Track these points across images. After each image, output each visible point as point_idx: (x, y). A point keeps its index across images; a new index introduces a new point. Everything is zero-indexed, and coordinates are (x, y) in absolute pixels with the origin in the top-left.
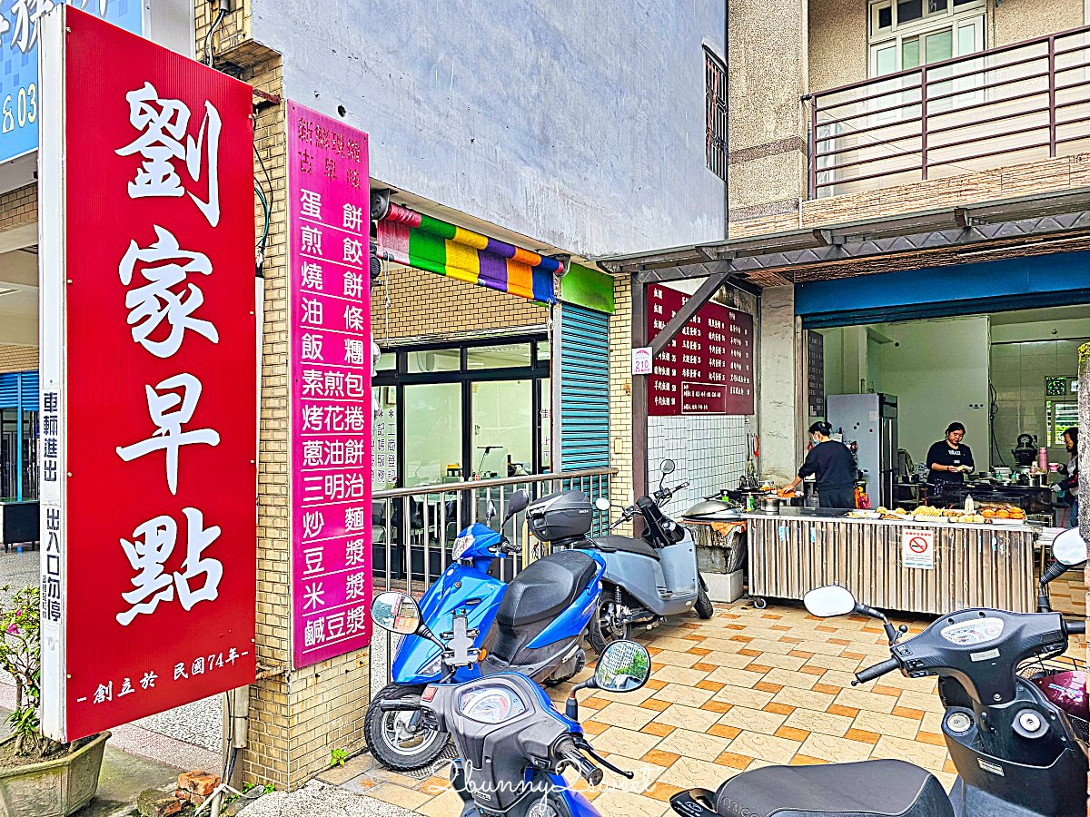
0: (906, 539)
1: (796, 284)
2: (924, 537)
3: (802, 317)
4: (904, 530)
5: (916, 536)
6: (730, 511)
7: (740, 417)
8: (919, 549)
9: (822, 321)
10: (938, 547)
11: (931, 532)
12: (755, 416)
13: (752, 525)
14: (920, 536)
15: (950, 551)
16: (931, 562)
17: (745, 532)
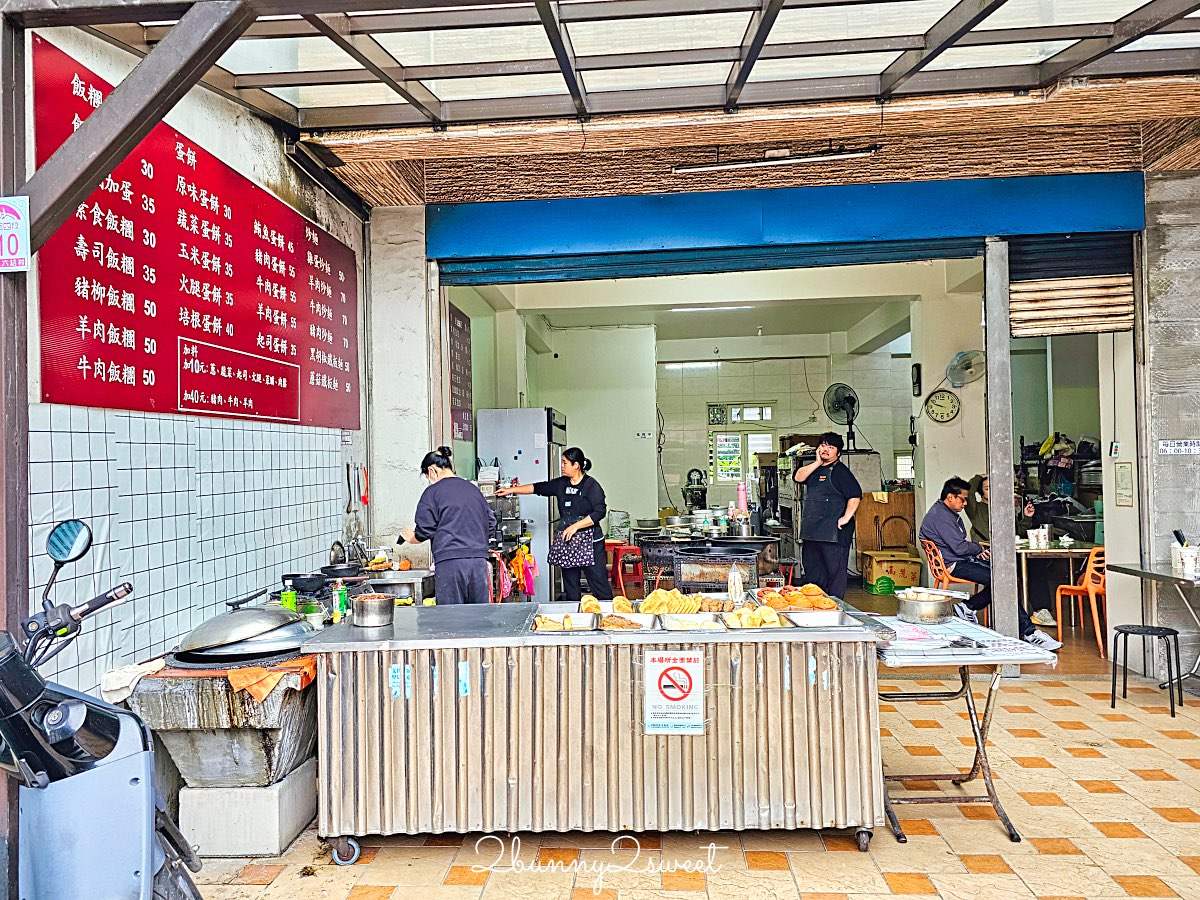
0: (652, 672)
1: (428, 206)
2: (685, 666)
3: (440, 262)
4: (649, 654)
5: (671, 664)
6: (284, 633)
7: (332, 431)
8: (675, 693)
9: (472, 273)
10: (711, 685)
11: (698, 654)
12: (361, 433)
13: (329, 667)
14: (679, 664)
15: (732, 690)
16: (699, 719)
17: (310, 688)
